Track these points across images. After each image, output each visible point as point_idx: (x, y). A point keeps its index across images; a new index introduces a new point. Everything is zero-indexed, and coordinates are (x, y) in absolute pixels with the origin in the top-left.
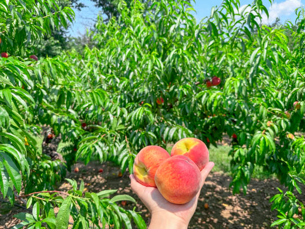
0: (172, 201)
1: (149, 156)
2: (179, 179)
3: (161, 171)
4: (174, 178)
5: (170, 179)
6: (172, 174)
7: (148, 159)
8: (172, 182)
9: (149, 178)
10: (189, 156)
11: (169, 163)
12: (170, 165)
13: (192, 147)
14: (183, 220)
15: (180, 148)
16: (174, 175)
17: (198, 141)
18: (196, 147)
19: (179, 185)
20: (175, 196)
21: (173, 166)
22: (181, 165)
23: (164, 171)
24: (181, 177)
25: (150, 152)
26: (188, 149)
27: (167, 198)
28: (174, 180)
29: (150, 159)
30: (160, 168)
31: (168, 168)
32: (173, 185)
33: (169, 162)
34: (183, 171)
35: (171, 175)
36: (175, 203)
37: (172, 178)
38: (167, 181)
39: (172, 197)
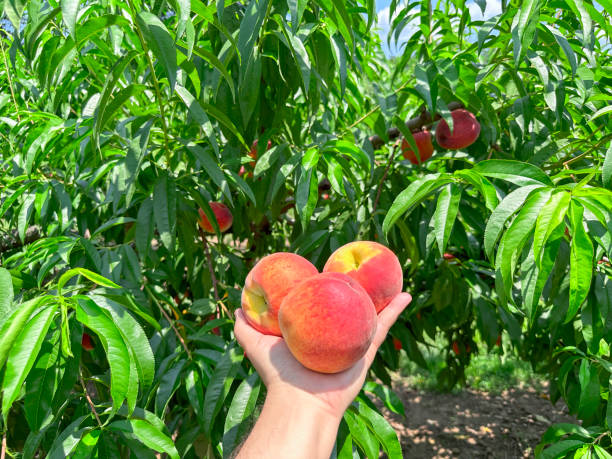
0: (308, 364)
1: (273, 272)
2: (324, 318)
3: (292, 301)
4: (316, 315)
5: (306, 317)
6: (313, 306)
7: (271, 278)
8: (310, 323)
9: (269, 316)
10: (359, 278)
11: (309, 286)
12: (310, 289)
13: (365, 260)
14: (329, 407)
15: (340, 260)
16: (315, 309)
17: (380, 248)
18: (373, 260)
19: (325, 331)
20: (315, 354)
21: (315, 292)
22: (335, 290)
23: (297, 301)
24: (329, 315)
25: (276, 264)
26: (357, 264)
27: (300, 358)
28: (314, 320)
29: (275, 277)
30: (290, 295)
31: (305, 295)
32: (312, 329)
33: (310, 284)
34: (334, 303)
35: (311, 309)
36: (315, 368)
37: (312, 316)
38: (300, 321)
39: (308, 355)
